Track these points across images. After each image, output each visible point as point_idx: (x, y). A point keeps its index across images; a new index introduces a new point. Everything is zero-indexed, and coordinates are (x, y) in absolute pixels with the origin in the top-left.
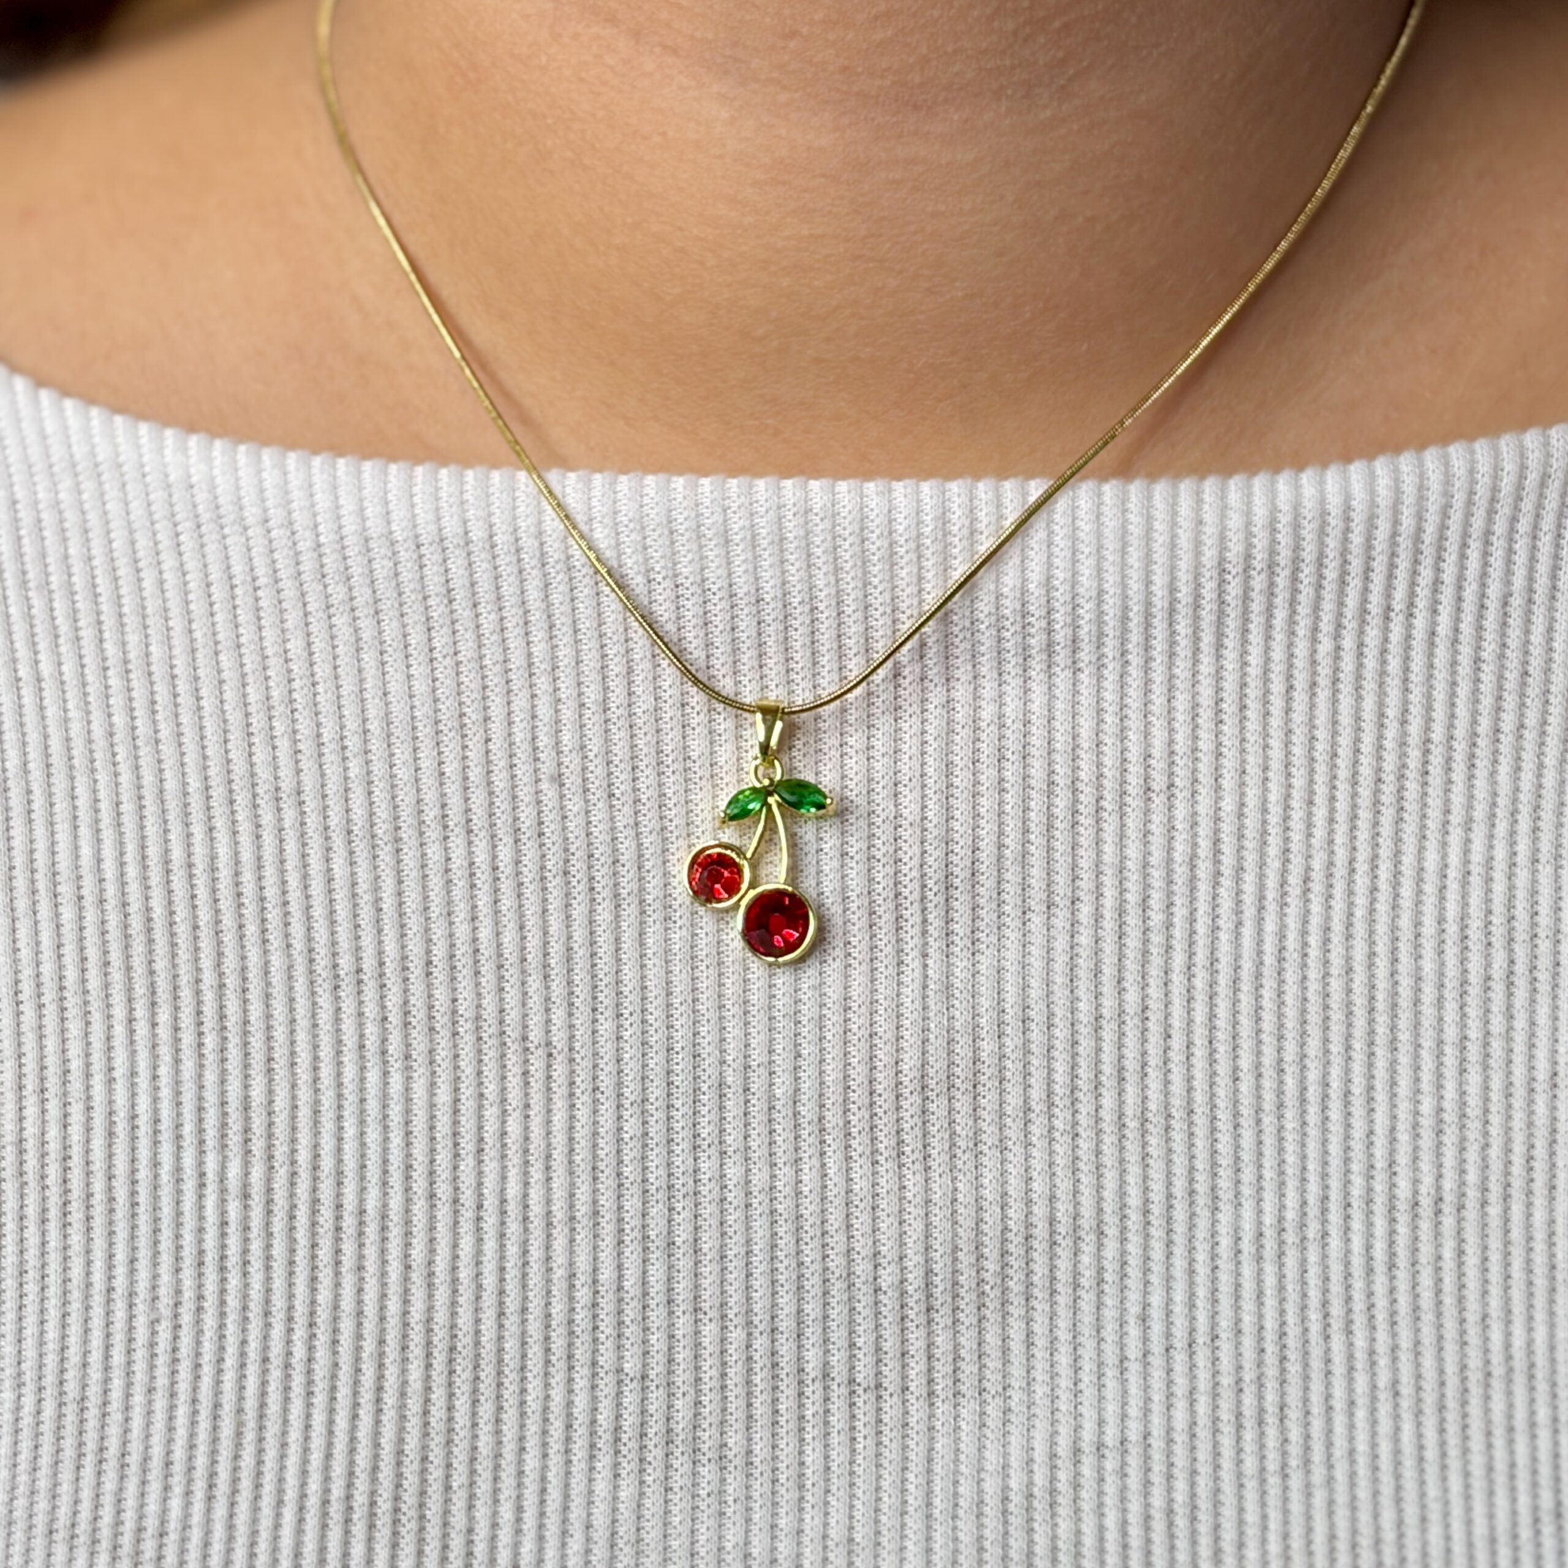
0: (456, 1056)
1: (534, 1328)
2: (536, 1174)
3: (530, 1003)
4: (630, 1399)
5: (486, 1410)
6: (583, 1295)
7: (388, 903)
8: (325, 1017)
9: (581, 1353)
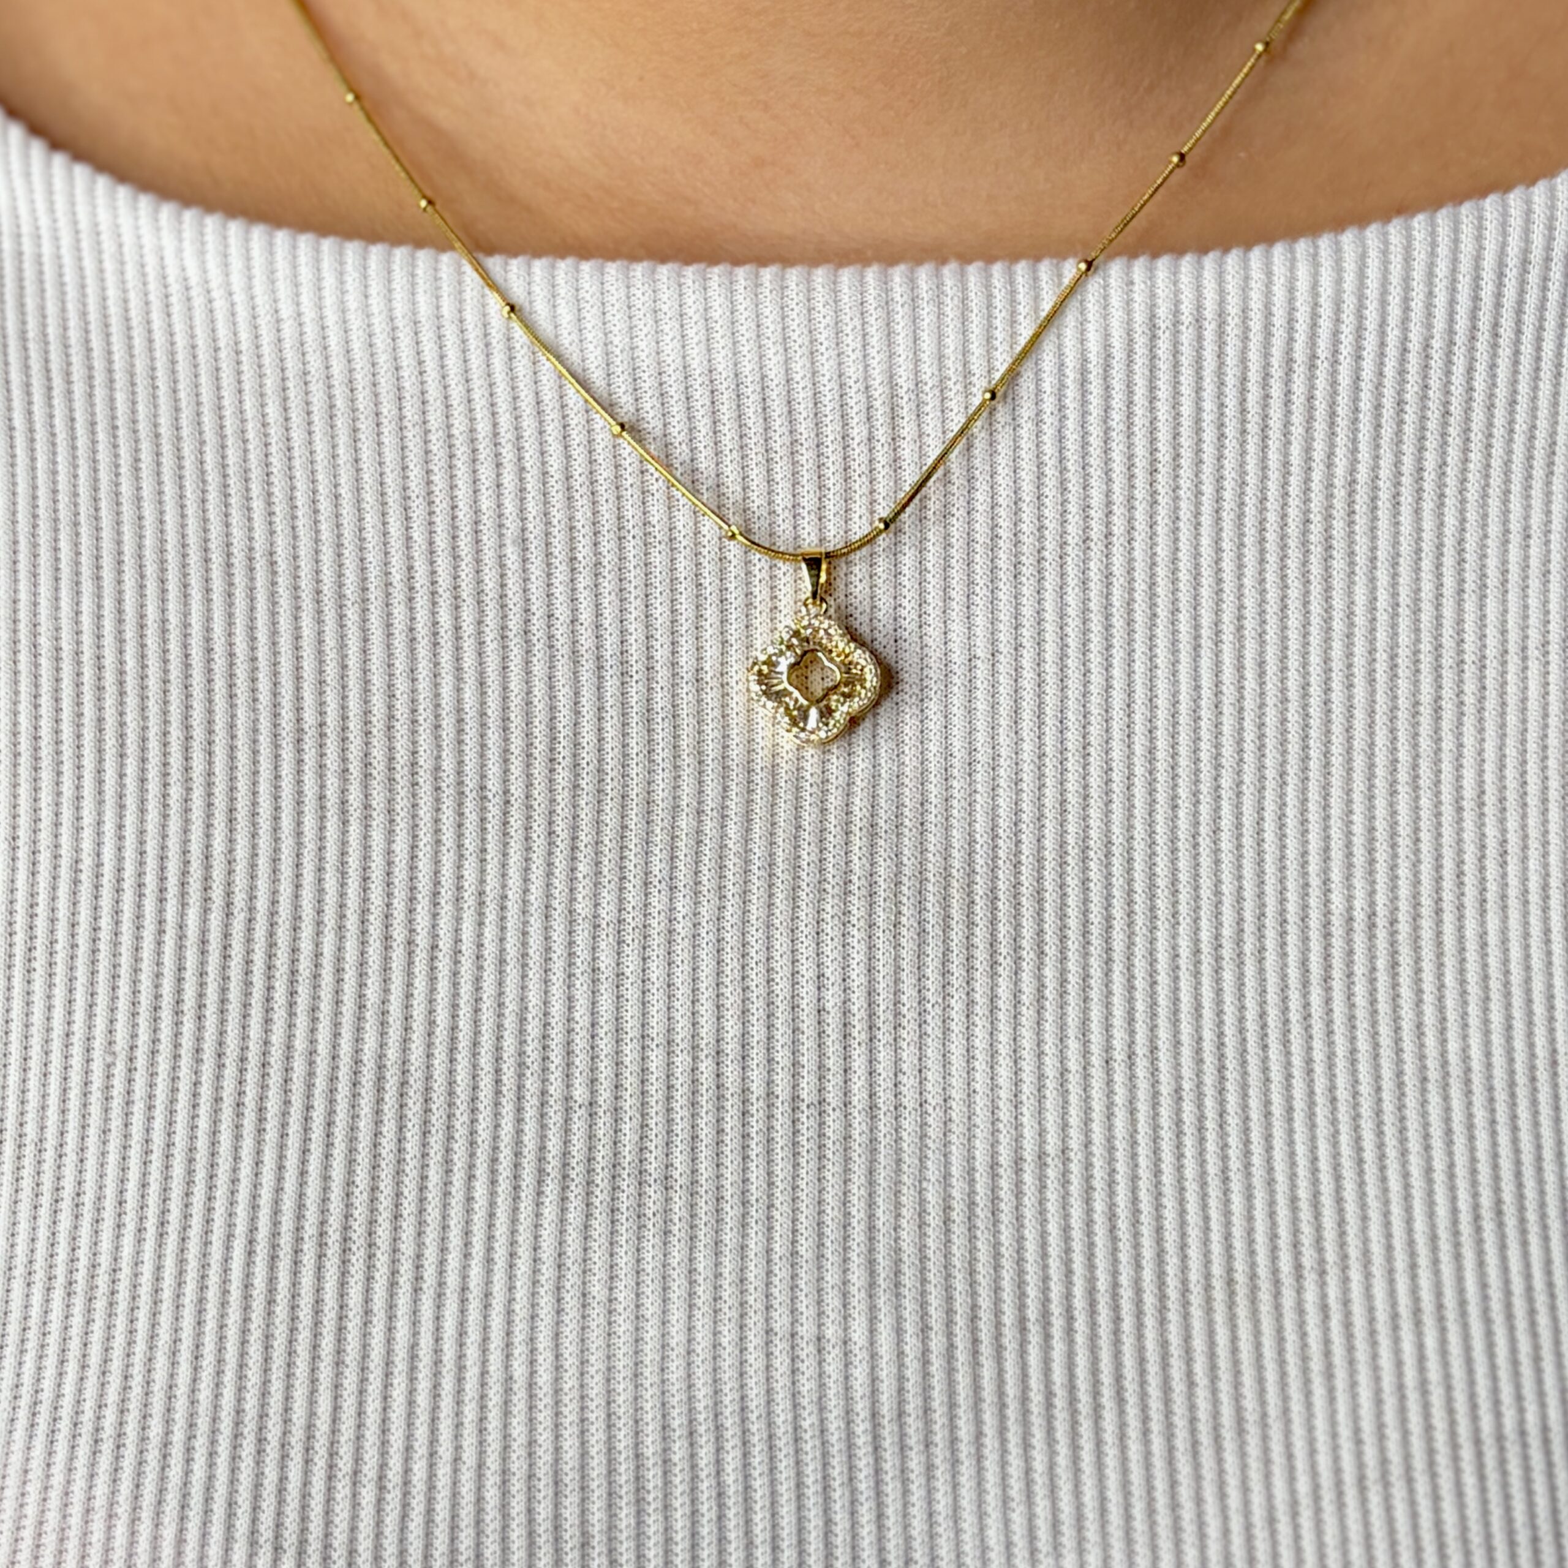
0: (414, 806)
1: (485, 1060)
2: (491, 916)
3: (489, 754)
4: (578, 1125)
5: (436, 1141)
6: (533, 1029)
7: (353, 662)
8: (287, 769)
9: (531, 1084)
